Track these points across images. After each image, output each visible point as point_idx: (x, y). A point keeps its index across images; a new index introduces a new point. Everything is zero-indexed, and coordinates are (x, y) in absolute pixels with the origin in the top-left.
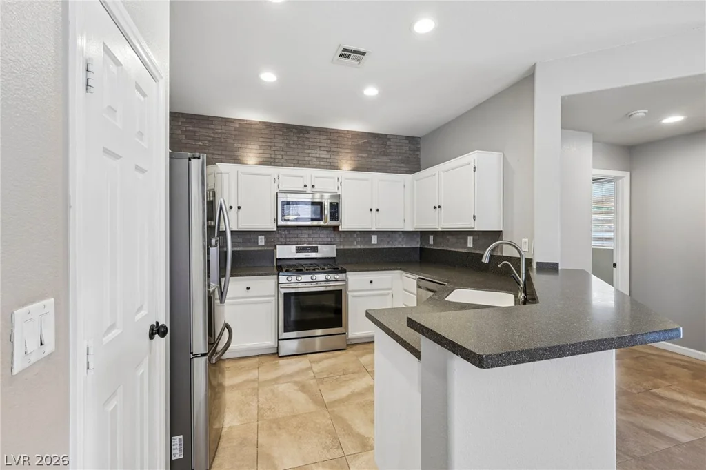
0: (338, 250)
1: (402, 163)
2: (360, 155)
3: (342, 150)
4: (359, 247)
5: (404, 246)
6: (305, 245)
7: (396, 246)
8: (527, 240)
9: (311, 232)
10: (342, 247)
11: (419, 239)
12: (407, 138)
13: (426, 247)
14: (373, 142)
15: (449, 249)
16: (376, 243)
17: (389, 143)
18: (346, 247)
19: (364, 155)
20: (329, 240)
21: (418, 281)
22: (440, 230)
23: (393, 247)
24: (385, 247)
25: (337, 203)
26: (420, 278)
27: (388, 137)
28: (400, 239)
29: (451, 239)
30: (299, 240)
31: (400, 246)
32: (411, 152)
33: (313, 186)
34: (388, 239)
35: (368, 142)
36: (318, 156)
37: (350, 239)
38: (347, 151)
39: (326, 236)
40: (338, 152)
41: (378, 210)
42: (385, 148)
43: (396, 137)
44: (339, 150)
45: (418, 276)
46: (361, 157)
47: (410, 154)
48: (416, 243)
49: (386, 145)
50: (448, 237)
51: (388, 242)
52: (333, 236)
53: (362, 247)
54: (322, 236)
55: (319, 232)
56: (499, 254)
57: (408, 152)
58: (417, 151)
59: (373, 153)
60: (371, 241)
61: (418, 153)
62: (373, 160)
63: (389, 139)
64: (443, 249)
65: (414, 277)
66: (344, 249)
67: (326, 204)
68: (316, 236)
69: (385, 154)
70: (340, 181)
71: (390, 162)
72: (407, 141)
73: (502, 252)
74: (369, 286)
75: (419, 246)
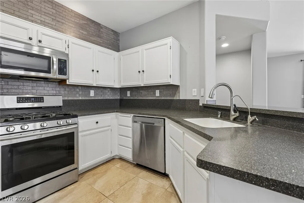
0: (63, 101)
1: (110, 45)
2: (80, 31)
3: (66, 23)
4: (81, 98)
5: (111, 98)
6: (28, 96)
7: (106, 98)
8: (196, 90)
9: (35, 84)
10: (66, 98)
11: (119, 94)
12: (113, 31)
13: (125, 98)
14: (91, 25)
15: (142, 98)
16: (93, 95)
17: (101, 30)
18: (70, 98)
19: (84, 33)
20: (55, 92)
21: (133, 118)
22: (142, 85)
23: (105, 98)
24: (99, 98)
25: (65, 61)
26: (134, 116)
27: (101, 26)
28: (109, 94)
29: (143, 92)
30: (21, 91)
31: (109, 98)
32: (115, 41)
33: (40, 41)
34: (101, 93)
35: (86, 24)
36: (43, 20)
37: (74, 93)
38: (71, 25)
39: (51, 89)
40: (63, 23)
41: (98, 71)
42: (99, 32)
43: (106, 28)
44: (63, 21)
45: (133, 115)
46: (83, 33)
47: (114, 42)
48: (118, 96)
49: (100, 30)
50: (141, 91)
51: (101, 95)
52: (58, 89)
53: (83, 98)
54: (48, 89)
55: (44, 85)
56: (178, 98)
57: (113, 40)
58: (118, 41)
59: (91, 33)
60: (90, 94)
61: (118, 42)
62: (91, 38)
63: (102, 28)
64: (138, 98)
65: (129, 116)
66: (69, 100)
67: (55, 59)
68: (41, 88)
69: (99, 36)
70: (67, 44)
71: (103, 43)
72: (112, 33)
73: (179, 97)
74: (95, 126)
75: (119, 98)
